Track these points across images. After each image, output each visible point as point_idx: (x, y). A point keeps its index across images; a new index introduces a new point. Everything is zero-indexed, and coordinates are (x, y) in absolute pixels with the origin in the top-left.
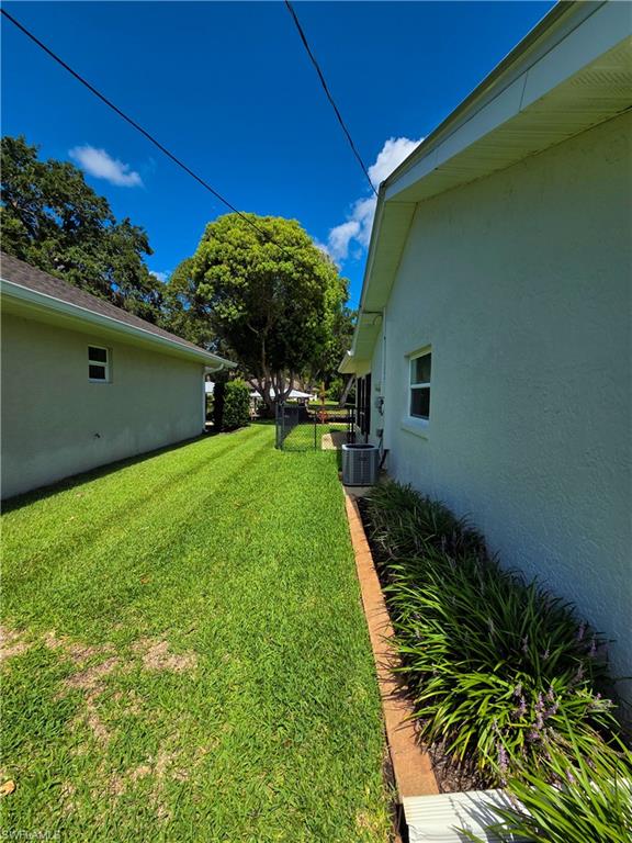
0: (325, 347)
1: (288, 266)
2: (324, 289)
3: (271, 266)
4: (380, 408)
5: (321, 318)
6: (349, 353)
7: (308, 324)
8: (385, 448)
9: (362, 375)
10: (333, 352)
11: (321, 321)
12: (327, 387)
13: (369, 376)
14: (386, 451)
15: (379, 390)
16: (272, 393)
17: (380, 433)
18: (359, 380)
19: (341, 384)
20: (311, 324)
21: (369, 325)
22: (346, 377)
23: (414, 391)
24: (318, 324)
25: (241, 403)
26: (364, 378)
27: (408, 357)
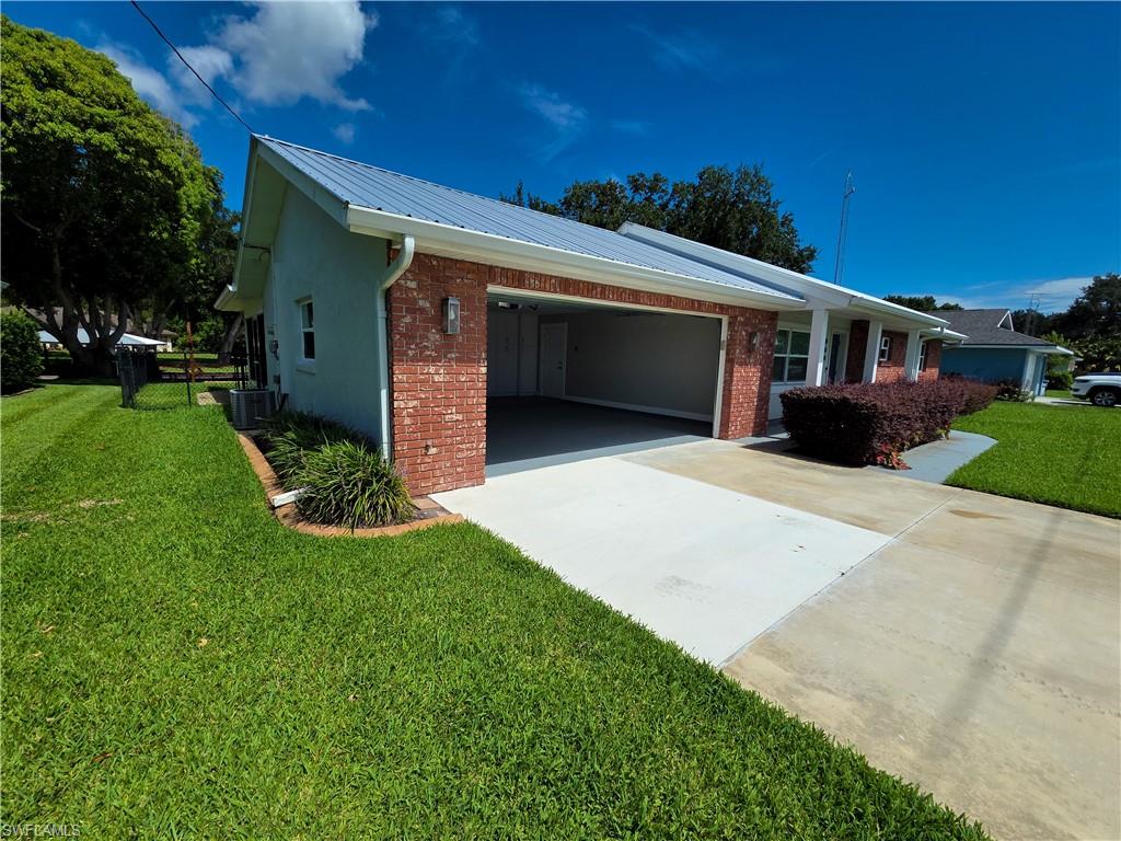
0: (187, 269)
1: (106, 139)
2: (178, 186)
3: (67, 130)
4: (275, 352)
5: (176, 226)
6: (230, 288)
7: (154, 234)
8: (283, 392)
9: (251, 313)
10: (201, 277)
11: (175, 229)
12: (195, 330)
13: (261, 317)
14: (286, 396)
15: (272, 333)
16: (83, 337)
17: (278, 380)
18: (249, 321)
19: (221, 325)
20: (159, 233)
21: (255, 260)
22: (230, 318)
23: (306, 334)
24: (172, 235)
25: (24, 347)
26: (255, 318)
27: (298, 302)
